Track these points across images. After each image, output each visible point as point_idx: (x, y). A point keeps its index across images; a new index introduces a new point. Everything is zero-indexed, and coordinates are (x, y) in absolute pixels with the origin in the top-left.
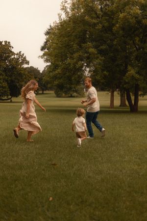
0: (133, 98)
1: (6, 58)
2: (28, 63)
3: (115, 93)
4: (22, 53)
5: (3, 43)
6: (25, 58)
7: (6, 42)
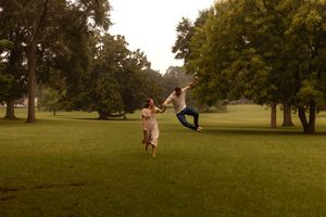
0: (307, 115)
1: (119, 59)
2: (149, 65)
3: (278, 107)
4: (140, 52)
5: (115, 38)
6: (145, 58)
7: (119, 36)
